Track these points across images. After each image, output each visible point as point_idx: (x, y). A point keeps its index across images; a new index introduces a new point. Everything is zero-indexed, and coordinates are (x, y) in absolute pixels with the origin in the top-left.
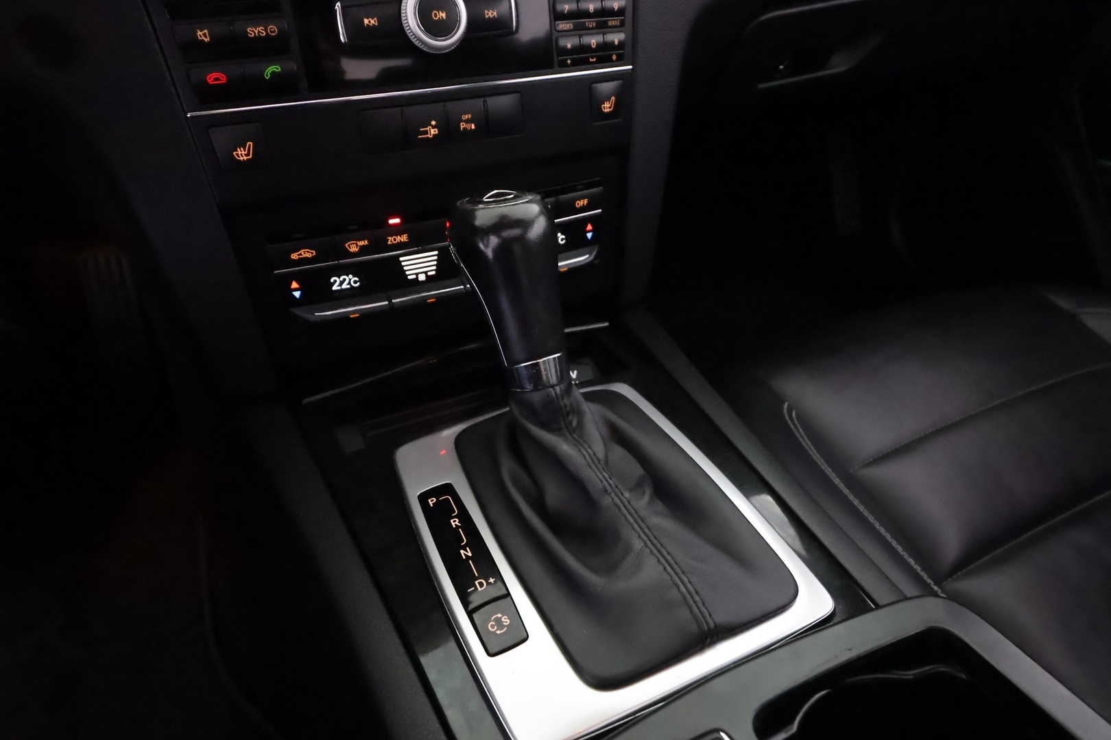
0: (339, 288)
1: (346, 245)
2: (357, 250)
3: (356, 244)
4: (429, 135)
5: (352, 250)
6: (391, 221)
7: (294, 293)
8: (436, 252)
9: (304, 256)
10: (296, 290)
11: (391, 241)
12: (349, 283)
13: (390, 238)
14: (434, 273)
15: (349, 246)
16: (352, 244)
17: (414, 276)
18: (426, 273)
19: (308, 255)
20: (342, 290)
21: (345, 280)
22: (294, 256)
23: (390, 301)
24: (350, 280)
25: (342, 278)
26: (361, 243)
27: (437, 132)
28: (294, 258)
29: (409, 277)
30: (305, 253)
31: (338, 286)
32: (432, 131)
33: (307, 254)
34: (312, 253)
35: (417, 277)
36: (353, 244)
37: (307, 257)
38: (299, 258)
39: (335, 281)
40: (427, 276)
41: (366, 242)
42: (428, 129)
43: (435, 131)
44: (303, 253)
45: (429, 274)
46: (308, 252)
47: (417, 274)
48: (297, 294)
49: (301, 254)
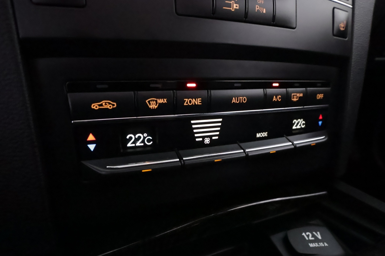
0: (134, 145)
1: (147, 101)
2: (156, 107)
3: (156, 101)
4: (232, 9)
5: (151, 107)
6: (189, 85)
7: (89, 146)
8: (221, 120)
9: (105, 107)
10: (91, 142)
11: (187, 103)
12: (143, 142)
13: (187, 100)
14: (217, 138)
15: (149, 102)
16: (152, 100)
17: (201, 139)
18: (210, 137)
19: (108, 107)
20: (136, 147)
21: (140, 137)
22: (95, 106)
23: (181, 159)
24: (144, 138)
25: (137, 136)
26: (160, 101)
27: (238, 8)
28: (94, 108)
29: (197, 140)
30: (106, 104)
31: (132, 143)
32: (235, 5)
33: (108, 105)
34: (113, 105)
35: (203, 140)
36: (154, 100)
37: (108, 108)
38: (99, 109)
39: (131, 138)
40: (211, 140)
41: (165, 100)
42: (232, 2)
43: (236, 6)
44: (104, 104)
45: (213, 138)
46: (110, 103)
47: (203, 137)
48: (92, 147)
49: (101, 105)
